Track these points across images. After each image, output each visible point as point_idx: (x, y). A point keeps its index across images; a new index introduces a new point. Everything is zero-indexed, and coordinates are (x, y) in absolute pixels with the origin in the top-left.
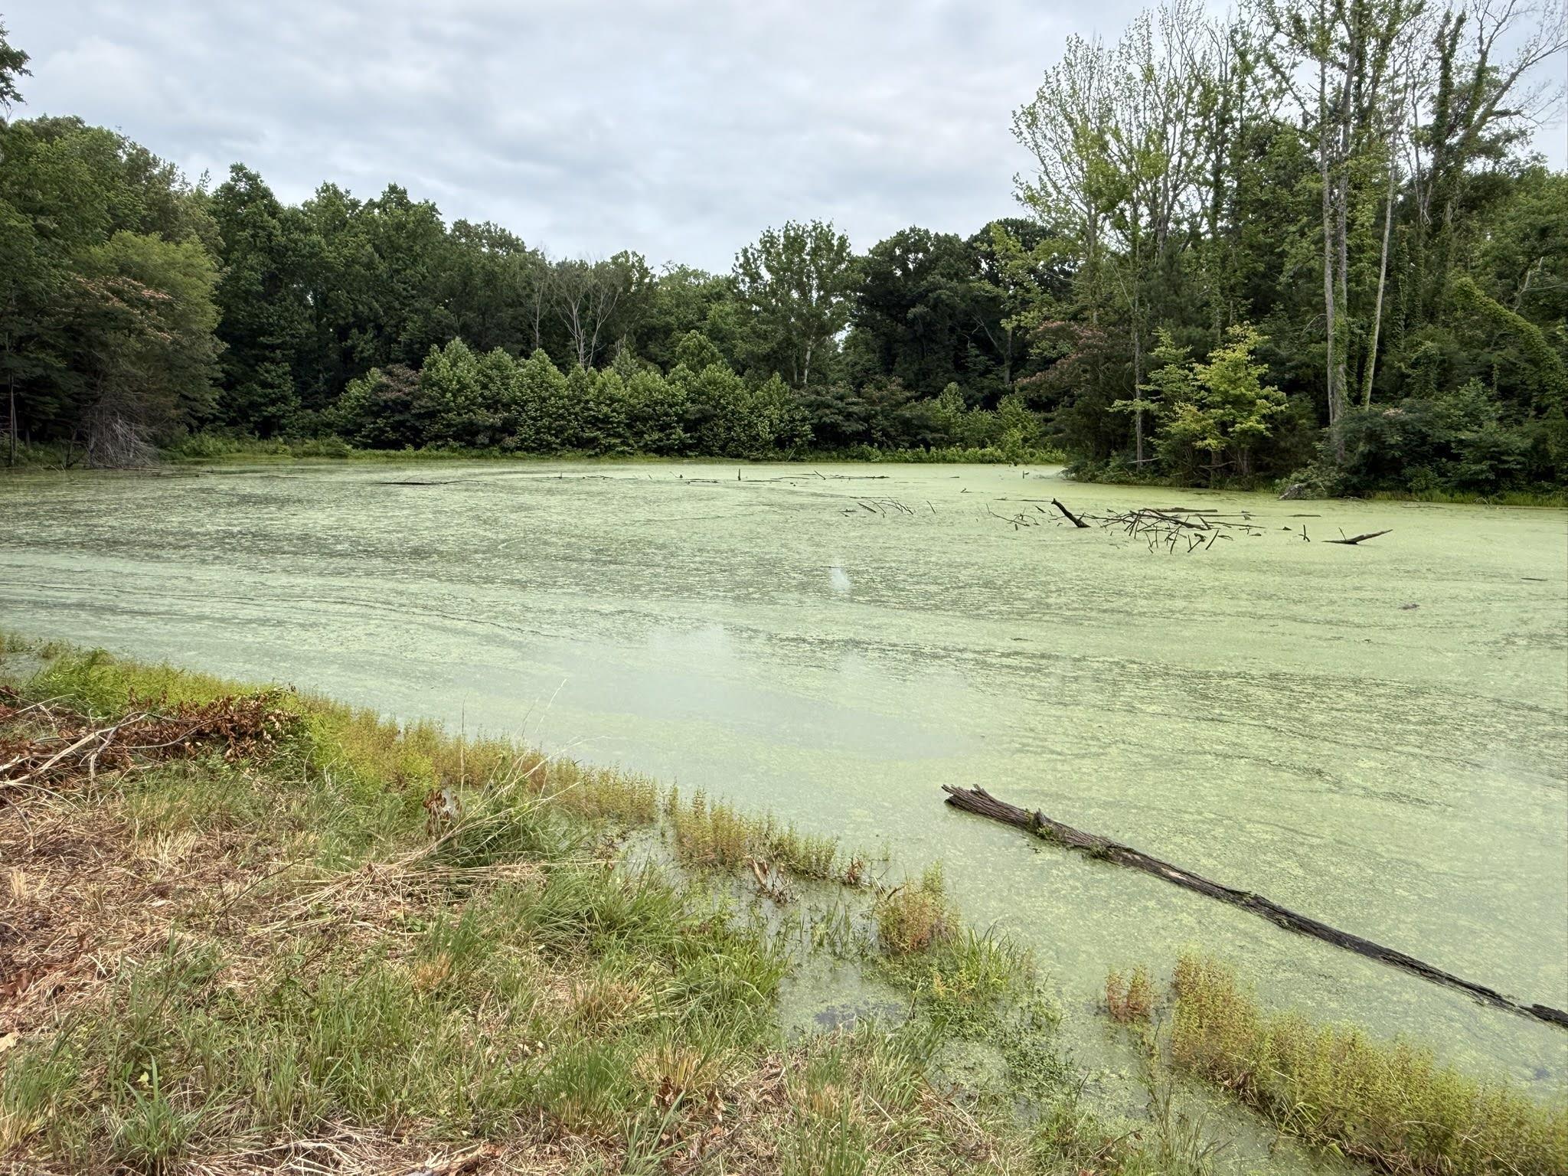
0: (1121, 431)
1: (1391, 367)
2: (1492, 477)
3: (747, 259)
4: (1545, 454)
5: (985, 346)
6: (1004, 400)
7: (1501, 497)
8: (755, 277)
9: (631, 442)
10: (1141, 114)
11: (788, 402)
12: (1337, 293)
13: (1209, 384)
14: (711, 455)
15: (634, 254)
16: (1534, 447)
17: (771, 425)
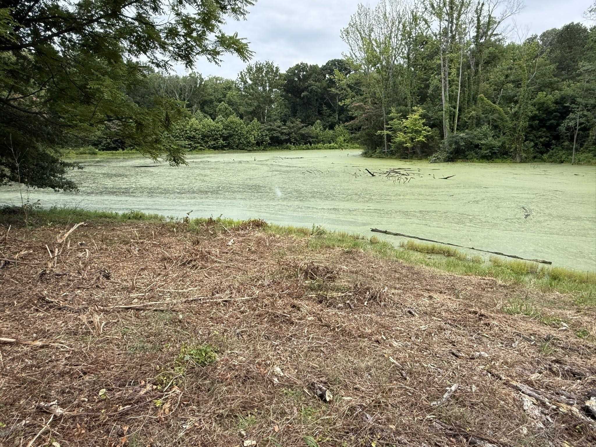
0: (380, 140)
1: (462, 119)
2: (490, 154)
3: (242, 76)
4: (505, 148)
5: (329, 106)
6: (337, 126)
7: (493, 161)
8: (245, 82)
9: (204, 145)
10: (383, 30)
11: (260, 129)
12: (446, 97)
13: (408, 126)
14: (233, 149)
15: (198, 73)
16: (502, 145)
17: (255, 138)
